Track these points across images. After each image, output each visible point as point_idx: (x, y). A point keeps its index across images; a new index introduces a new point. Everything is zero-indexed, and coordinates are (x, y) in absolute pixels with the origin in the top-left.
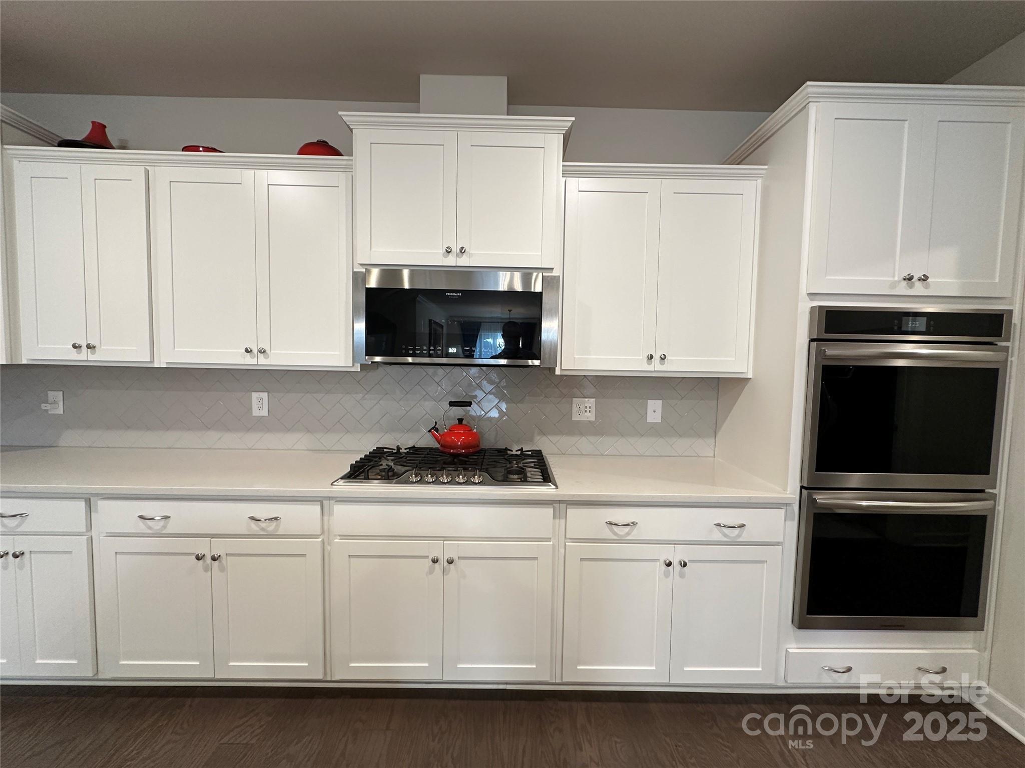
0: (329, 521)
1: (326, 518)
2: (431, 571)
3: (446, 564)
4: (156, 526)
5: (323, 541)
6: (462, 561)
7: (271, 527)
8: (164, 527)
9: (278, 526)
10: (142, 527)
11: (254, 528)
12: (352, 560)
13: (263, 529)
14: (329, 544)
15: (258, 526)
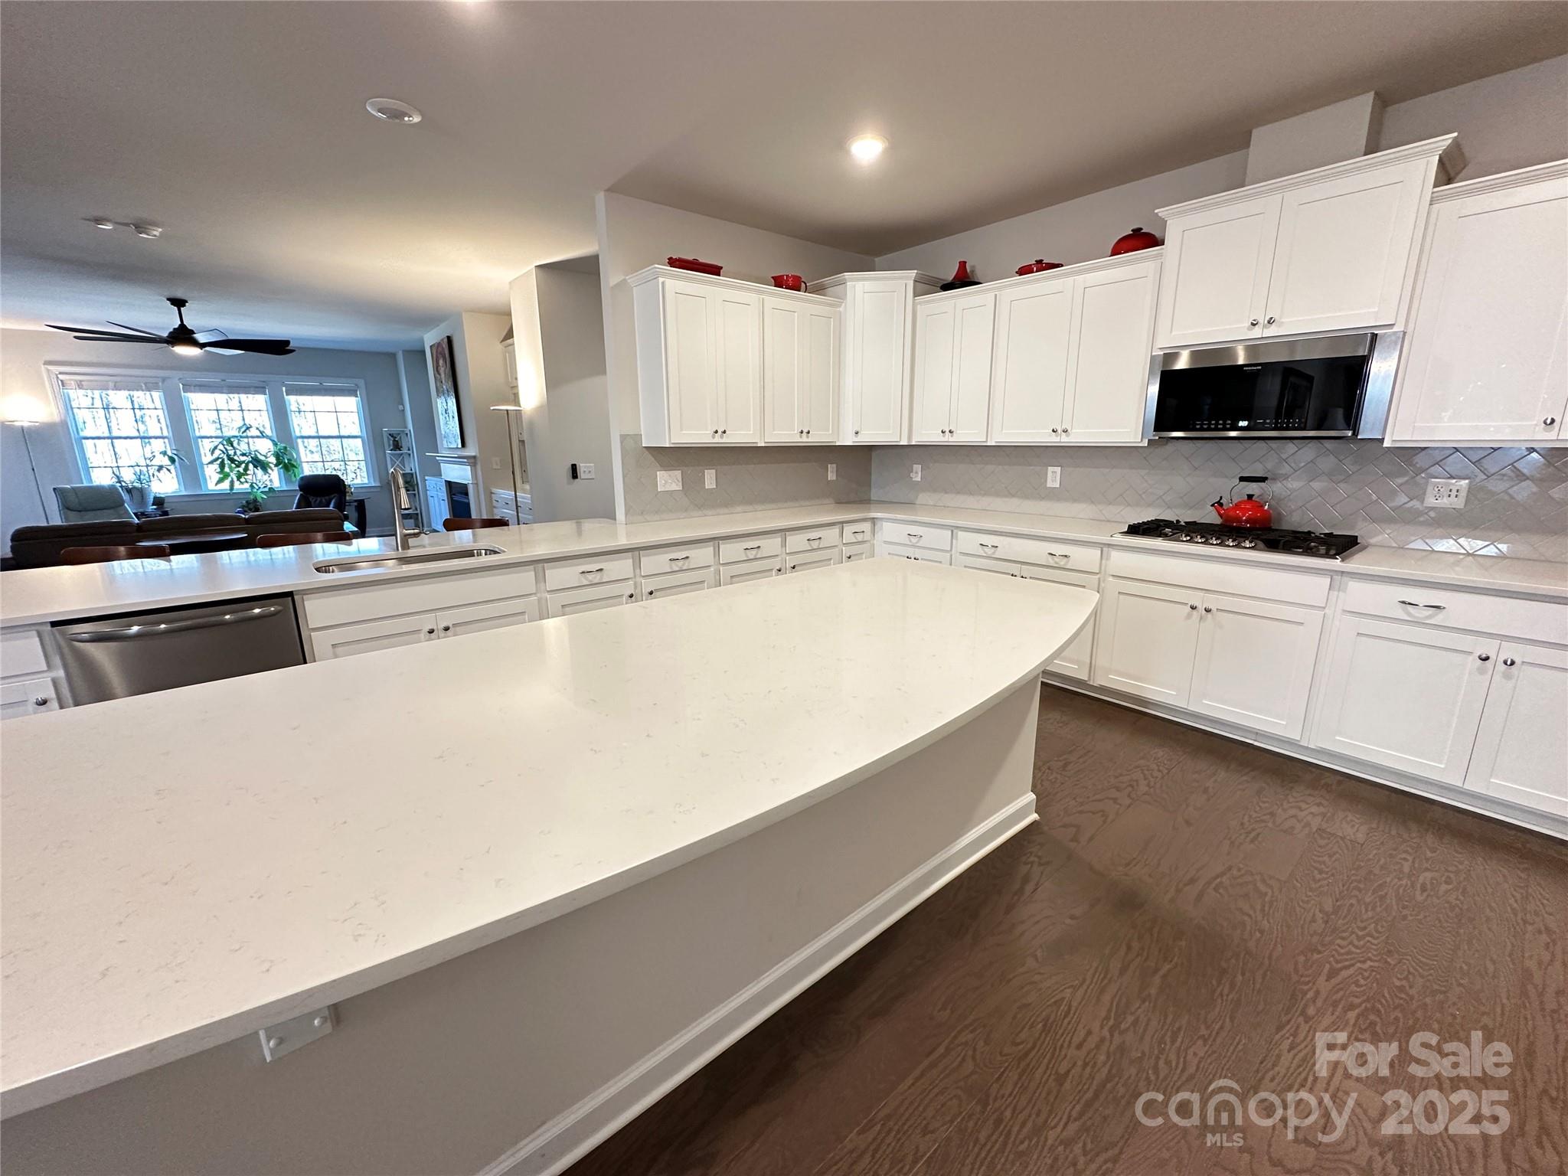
0: (1106, 566)
1: (1104, 562)
2: (1189, 616)
3: (1204, 612)
4: (989, 551)
5: (1099, 579)
6: (1219, 613)
7: (1062, 562)
8: (994, 553)
9: (1067, 562)
10: (981, 551)
11: (1051, 561)
12: (1121, 596)
13: (1056, 563)
14: (1104, 581)
15: (1053, 560)
